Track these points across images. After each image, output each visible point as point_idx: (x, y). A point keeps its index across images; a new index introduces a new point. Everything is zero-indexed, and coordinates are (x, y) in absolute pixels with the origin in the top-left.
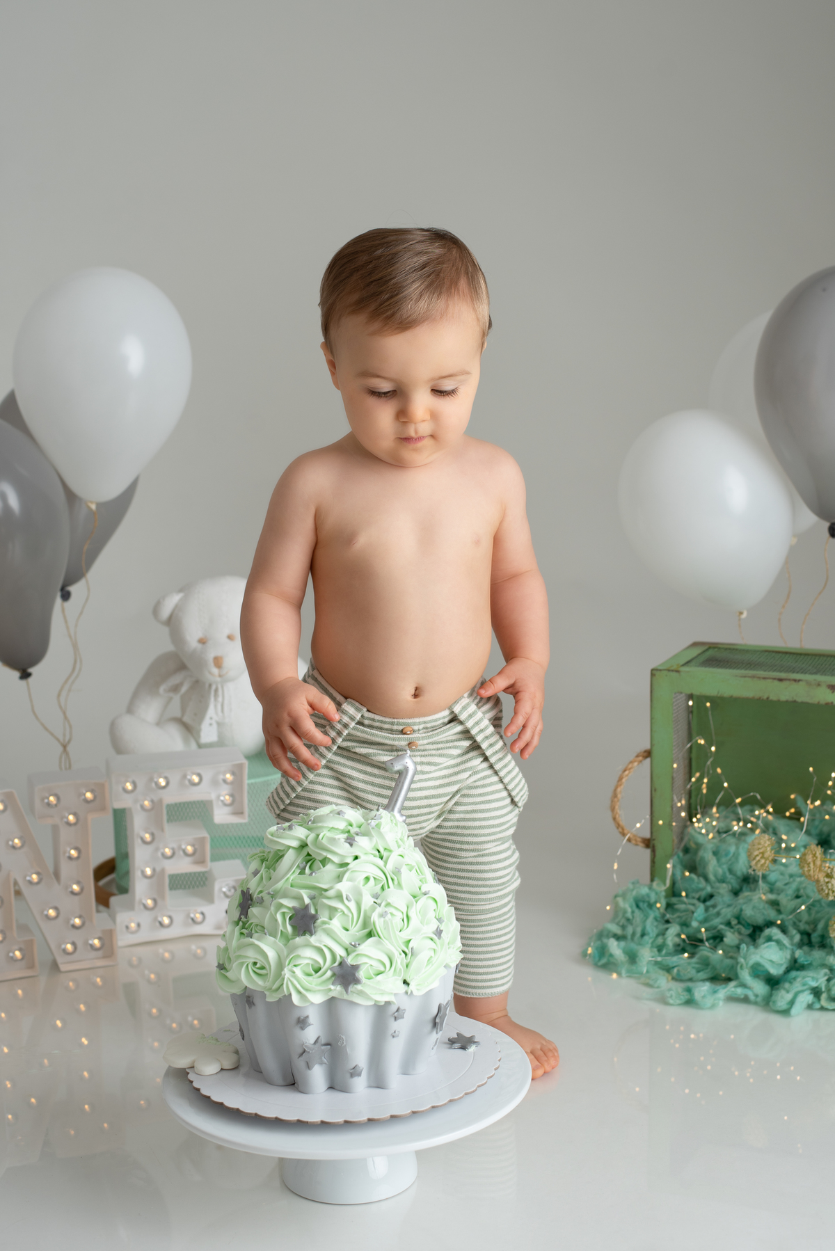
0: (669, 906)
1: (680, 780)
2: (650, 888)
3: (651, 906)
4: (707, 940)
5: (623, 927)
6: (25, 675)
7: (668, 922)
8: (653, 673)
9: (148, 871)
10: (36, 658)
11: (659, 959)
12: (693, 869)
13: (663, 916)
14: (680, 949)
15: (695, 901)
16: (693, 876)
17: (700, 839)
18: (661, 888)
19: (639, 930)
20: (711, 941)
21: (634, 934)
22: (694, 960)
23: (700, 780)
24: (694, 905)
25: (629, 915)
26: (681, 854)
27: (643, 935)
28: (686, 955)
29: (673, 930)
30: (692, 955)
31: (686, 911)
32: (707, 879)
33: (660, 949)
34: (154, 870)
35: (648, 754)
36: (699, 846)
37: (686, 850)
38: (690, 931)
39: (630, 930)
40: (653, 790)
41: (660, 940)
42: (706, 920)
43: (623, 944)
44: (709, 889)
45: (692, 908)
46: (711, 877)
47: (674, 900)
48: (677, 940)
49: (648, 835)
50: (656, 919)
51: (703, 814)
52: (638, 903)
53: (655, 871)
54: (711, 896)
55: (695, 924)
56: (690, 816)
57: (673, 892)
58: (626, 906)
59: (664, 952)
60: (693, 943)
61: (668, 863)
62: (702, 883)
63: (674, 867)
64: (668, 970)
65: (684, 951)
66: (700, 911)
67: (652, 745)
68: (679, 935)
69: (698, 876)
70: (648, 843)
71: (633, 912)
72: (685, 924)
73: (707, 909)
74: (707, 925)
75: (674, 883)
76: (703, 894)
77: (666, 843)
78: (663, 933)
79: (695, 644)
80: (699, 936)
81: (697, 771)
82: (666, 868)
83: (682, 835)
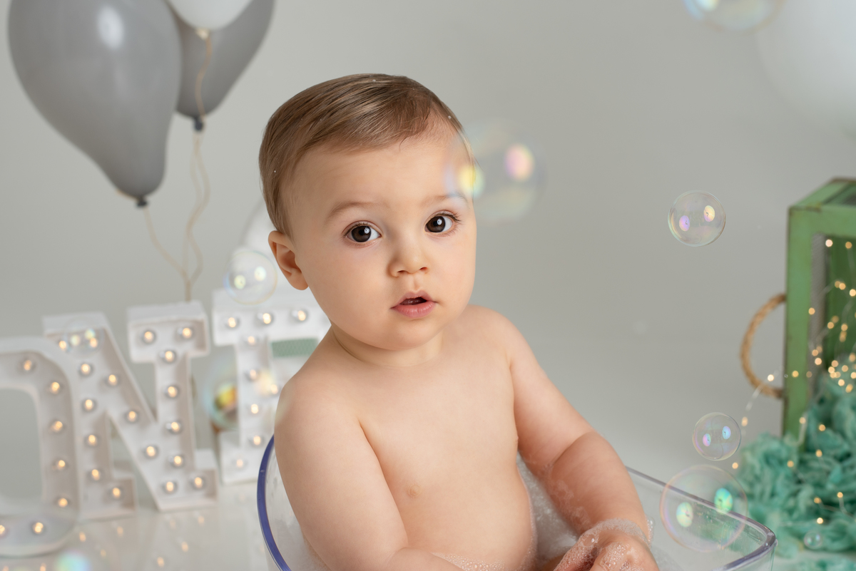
0: (802, 463)
1: (816, 325)
2: (782, 442)
3: (782, 462)
4: (845, 503)
5: (751, 485)
6: (142, 203)
7: (800, 482)
8: (792, 211)
9: (255, 409)
10: (153, 187)
11: (790, 524)
12: (828, 422)
13: (795, 475)
14: (814, 512)
15: (830, 460)
16: (830, 433)
17: (837, 391)
18: (793, 443)
19: (768, 490)
20: (848, 506)
21: (762, 494)
22: (830, 527)
23: (838, 326)
24: (828, 463)
25: (758, 471)
26: (816, 406)
27: (773, 495)
28: (820, 521)
29: (806, 492)
30: (827, 520)
31: (820, 470)
32: (843, 435)
33: (790, 511)
34: (260, 409)
35: (783, 299)
36: (835, 399)
37: (822, 401)
38: (824, 493)
39: (758, 489)
40: (788, 338)
41: (791, 503)
42: (843, 482)
43: (751, 505)
44: (846, 447)
45: (826, 467)
46: (849, 434)
47: (807, 456)
48: (810, 503)
49: (780, 385)
50: (787, 477)
51: (842, 362)
52: (768, 459)
53: (788, 425)
54: (848, 455)
55: (830, 487)
56: (827, 365)
57: (808, 448)
58: (754, 461)
59: (795, 515)
60: (828, 507)
61: (800, 415)
62: (839, 440)
63: (809, 421)
64: (800, 536)
65: (817, 514)
66: (837, 470)
67: (788, 288)
68: (812, 498)
69: (835, 431)
70: (781, 394)
71: (762, 469)
72: (819, 485)
73: (844, 470)
74: (844, 488)
75: (807, 438)
76: (840, 452)
77: (800, 395)
78: (795, 494)
79: (836, 181)
80: (834, 500)
81: (835, 314)
82: (798, 424)
83: (816, 387)
